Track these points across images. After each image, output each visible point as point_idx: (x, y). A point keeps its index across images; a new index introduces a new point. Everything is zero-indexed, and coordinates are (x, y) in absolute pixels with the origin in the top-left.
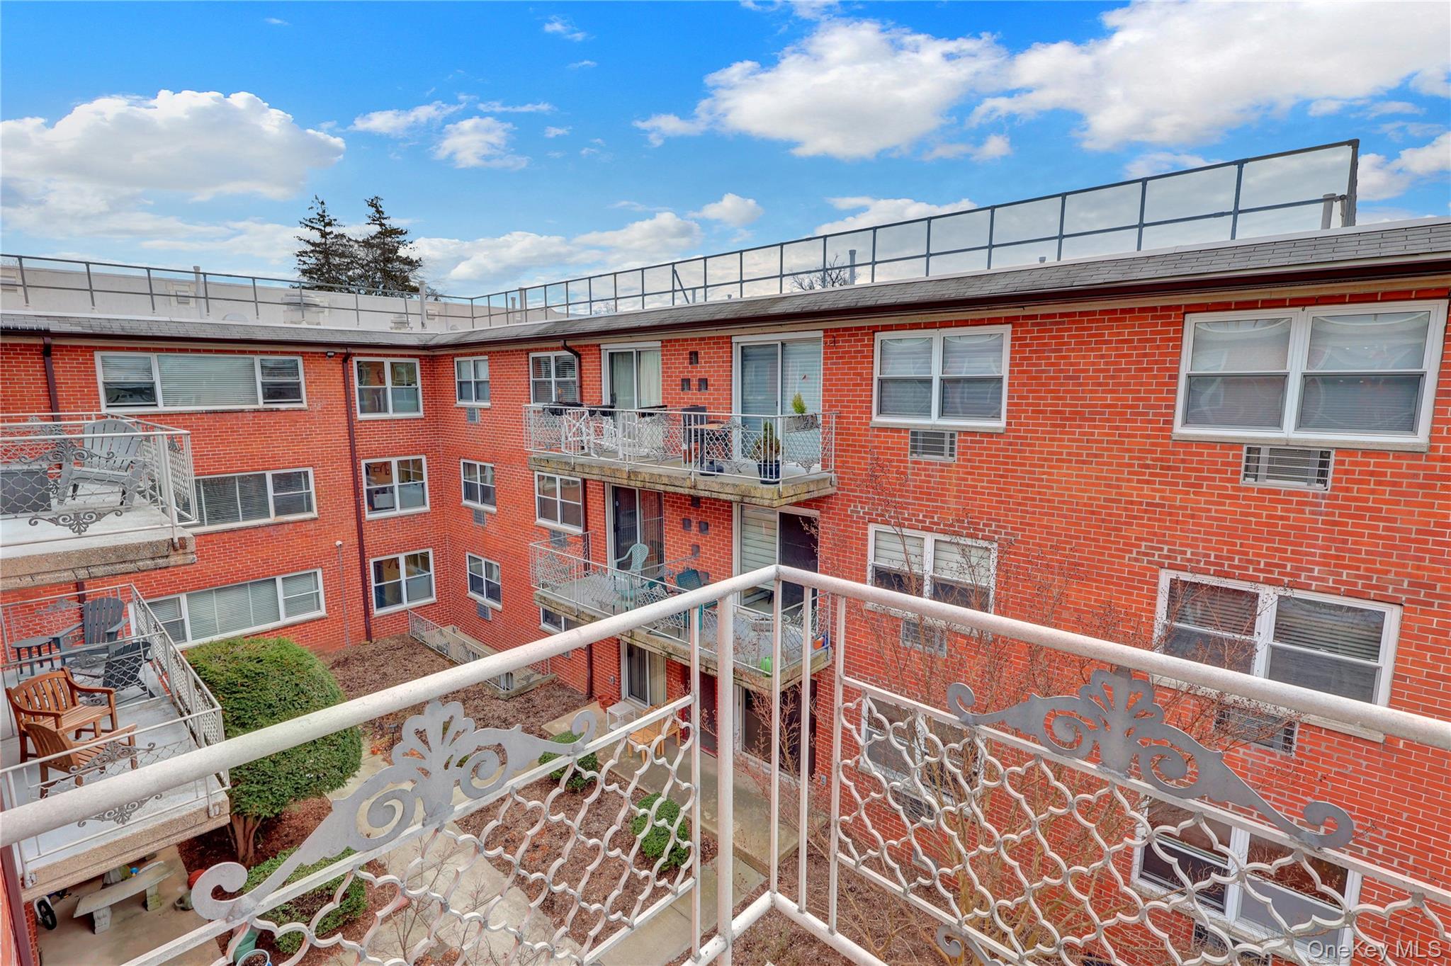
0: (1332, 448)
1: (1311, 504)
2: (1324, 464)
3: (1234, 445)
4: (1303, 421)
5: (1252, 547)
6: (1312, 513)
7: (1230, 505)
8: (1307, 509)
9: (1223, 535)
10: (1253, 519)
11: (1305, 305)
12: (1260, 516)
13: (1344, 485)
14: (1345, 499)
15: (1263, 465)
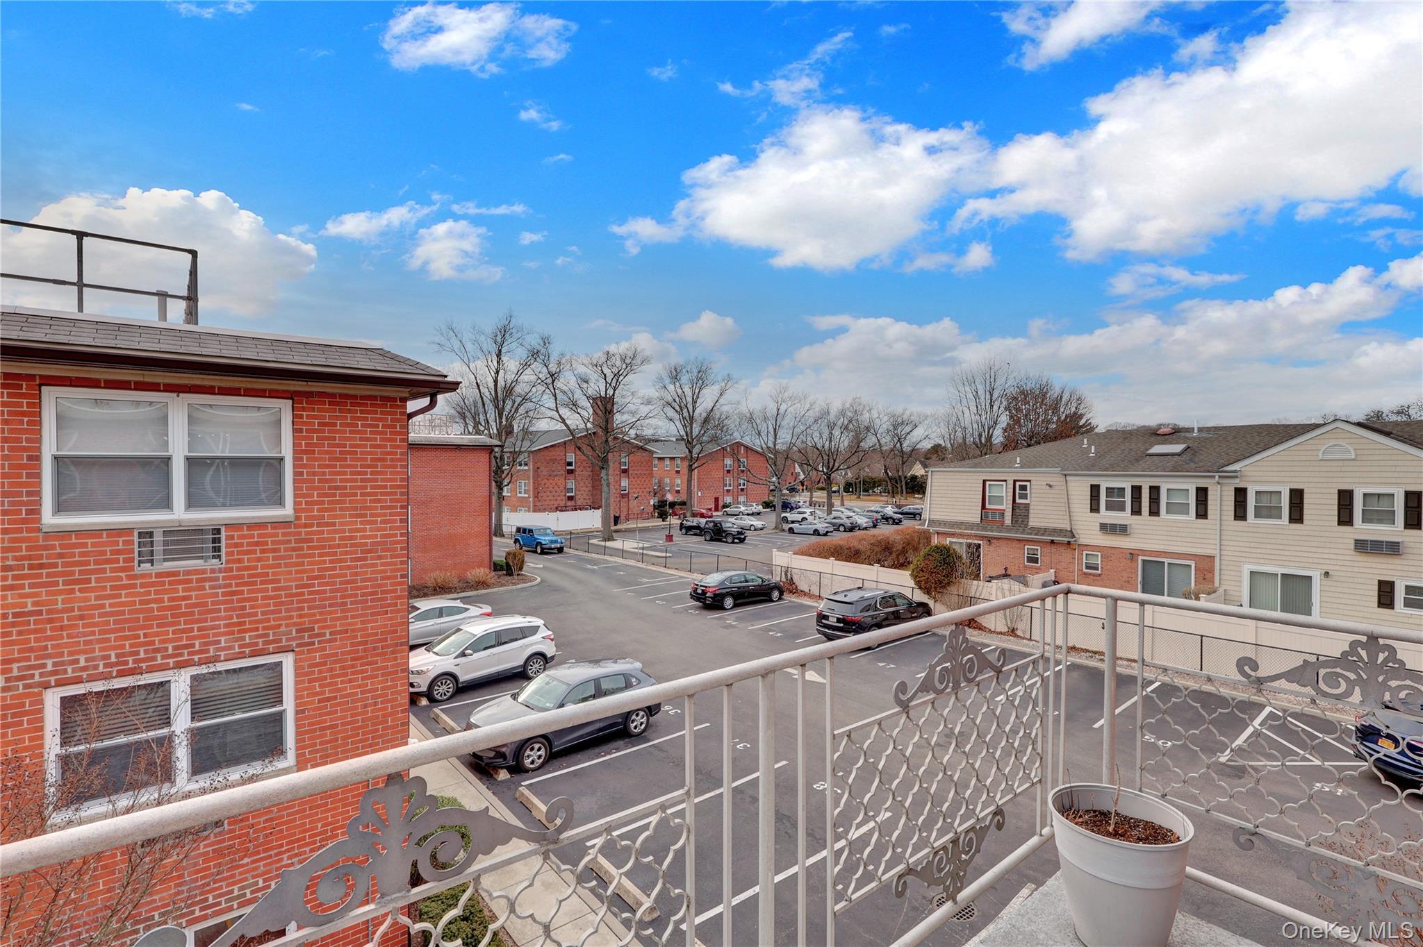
0: (222, 525)
1: (210, 579)
2: (216, 540)
3: (125, 531)
4: (193, 502)
5: (157, 634)
6: (212, 587)
7: (127, 595)
8: (207, 585)
9: (123, 630)
10: (155, 606)
11: (179, 392)
12: (161, 600)
13: (236, 557)
14: (239, 569)
15: (158, 548)
